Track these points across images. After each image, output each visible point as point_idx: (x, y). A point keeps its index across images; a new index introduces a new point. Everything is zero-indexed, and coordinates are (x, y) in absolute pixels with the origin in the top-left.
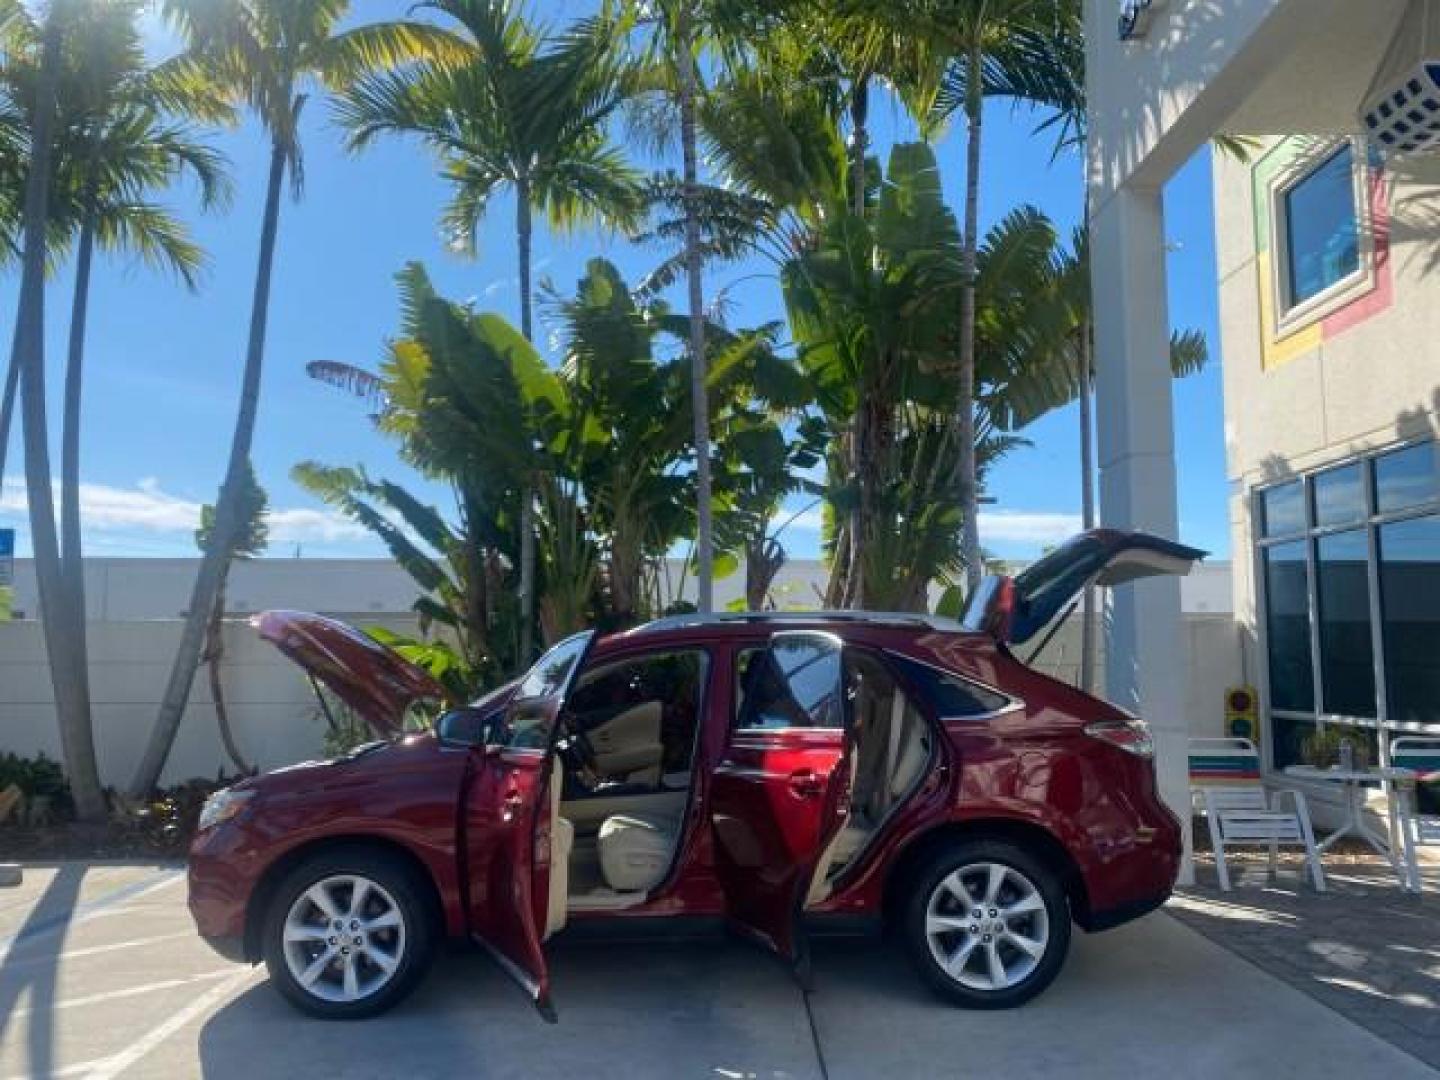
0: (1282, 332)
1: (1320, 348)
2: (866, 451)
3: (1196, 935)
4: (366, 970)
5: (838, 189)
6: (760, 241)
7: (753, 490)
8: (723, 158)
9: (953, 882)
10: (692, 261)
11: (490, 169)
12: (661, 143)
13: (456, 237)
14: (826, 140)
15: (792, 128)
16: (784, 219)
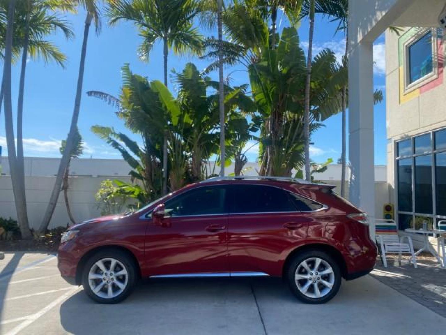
0: (407, 92)
1: (419, 97)
2: (274, 127)
3: (380, 283)
4: (115, 288)
5: (265, 43)
6: (241, 59)
7: (237, 139)
8: (230, 32)
10: (219, 65)
11: (154, 34)
12: (211, 26)
13: (143, 55)
14: (262, 27)
15: (252, 23)
16: (248, 52)
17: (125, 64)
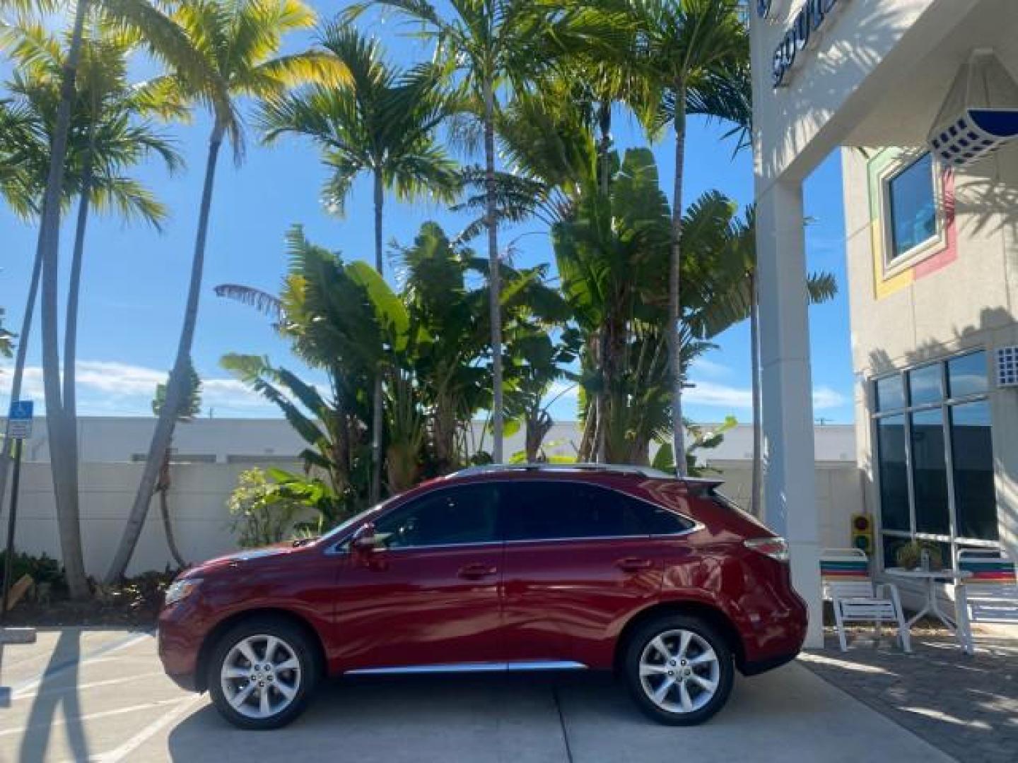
0: (888, 274)
1: (912, 286)
2: (607, 353)
3: (822, 681)
4: (275, 698)
5: (590, 172)
6: (537, 209)
7: (531, 377)
8: (513, 154)
9: (657, 642)
10: (491, 223)
11: (355, 160)
12: (471, 149)
13: (331, 204)
14: (582, 141)
15: (560, 133)
16: (553, 194)
17: (294, 226)
